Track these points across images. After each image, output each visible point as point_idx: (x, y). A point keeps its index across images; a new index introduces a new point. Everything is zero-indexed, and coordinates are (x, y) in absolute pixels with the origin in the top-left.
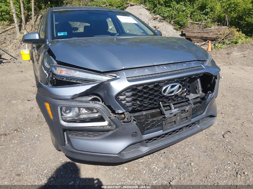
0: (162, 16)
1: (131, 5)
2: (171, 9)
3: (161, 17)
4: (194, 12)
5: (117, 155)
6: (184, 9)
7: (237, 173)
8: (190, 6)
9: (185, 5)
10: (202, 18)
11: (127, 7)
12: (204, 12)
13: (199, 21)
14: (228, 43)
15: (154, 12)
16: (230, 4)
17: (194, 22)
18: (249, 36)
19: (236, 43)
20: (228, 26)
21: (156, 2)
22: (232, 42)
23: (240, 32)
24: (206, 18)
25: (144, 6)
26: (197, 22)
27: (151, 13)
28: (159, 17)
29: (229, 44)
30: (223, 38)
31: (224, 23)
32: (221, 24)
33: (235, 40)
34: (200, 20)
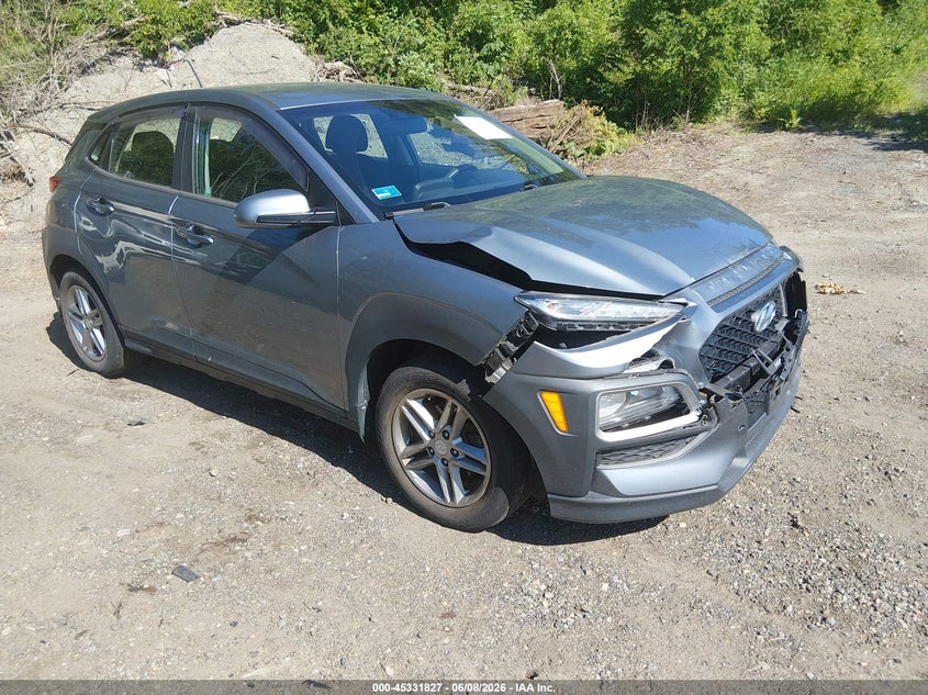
0: (350, 65)
1: (230, 23)
2: (377, 39)
3: (349, 69)
4: (452, 52)
5: (715, 487)
6: (421, 40)
7: (886, 473)
8: (435, 31)
9: (422, 29)
10: (480, 72)
11: (217, 28)
12: (484, 51)
13: (471, 82)
14: (579, 153)
15: (321, 50)
16: (562, 28)
17: (457, 86)
18: (628, 129)
19: (599, 152)
20: (561, 99)
21: (324, 14)
22: (588, 150)
23: (603, 118)
24: (491, 72)
25: (277, 26)
26: (468, 88)
27: (308, 53)
28: (344, 69)
29: (582, 155)
30: (561, 139)
31: (547, 89)
32: (538, 91)
33: (594, 144)
34: (474, 80)
